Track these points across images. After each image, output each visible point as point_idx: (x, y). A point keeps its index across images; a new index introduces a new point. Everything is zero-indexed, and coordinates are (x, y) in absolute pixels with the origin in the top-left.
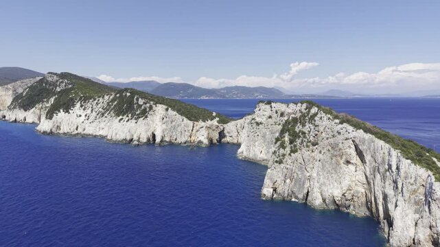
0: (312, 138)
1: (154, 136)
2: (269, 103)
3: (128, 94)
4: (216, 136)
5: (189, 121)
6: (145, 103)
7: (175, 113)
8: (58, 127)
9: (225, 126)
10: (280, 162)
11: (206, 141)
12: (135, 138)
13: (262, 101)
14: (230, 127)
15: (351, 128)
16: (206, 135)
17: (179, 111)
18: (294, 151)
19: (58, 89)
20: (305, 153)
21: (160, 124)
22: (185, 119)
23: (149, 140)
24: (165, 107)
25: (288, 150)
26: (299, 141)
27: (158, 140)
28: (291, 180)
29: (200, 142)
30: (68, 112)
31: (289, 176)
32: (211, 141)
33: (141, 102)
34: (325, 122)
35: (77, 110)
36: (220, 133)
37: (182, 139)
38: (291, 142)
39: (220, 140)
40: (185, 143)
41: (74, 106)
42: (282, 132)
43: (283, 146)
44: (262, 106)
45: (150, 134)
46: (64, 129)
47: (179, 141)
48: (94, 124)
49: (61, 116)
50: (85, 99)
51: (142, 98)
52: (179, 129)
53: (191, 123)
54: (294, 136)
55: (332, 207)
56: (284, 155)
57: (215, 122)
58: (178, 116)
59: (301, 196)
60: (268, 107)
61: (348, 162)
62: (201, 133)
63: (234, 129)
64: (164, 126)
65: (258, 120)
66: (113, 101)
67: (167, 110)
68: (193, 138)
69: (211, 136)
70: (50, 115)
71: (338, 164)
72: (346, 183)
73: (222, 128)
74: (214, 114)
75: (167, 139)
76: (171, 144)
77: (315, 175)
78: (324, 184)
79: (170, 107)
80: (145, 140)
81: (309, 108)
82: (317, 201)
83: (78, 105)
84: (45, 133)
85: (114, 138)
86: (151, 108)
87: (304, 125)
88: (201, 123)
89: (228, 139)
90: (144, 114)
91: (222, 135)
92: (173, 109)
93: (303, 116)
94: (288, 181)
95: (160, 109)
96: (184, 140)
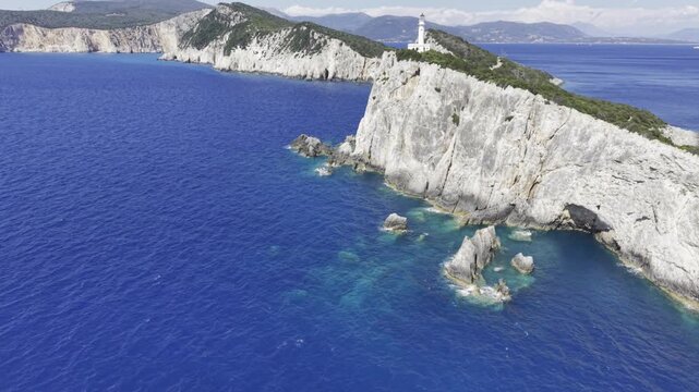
1: (327, 73)
3: (305, 28)
5: (361, 57)
6: (320, 38)
7: (348, 48)
8: (236, 65)
12: (309, 74)
17: (354, 47)
19: (233, 24)
21: (333, 60)
22: (358, 55)
23: (322, 76)
24: (339, 42)
27: (330, 76)
29: (371, 79)
30: (244, 48)
33: (316, 36)
35: (253, 46)
37: (353, 76)
40: (357, 80)
41: (250, 41)
45: (323, 70)
46: (242, 67)
47: (350, 78)
48: (271, 62)
49: (238, 52)
50: (262, 34)
51: (318, 32)
52: (352, 65)
53: (363, 59)
58: (351, 51)
62: (373, 69)
64: (337, 62)
66: (289, 36)
67: (341, 45)
68: (364, 75)
70: (228, 51)
75: (339, 76)
76: (343, 80)
79: (345, 41)
80: (318, 77)
83: (255, 41)
84: (223, 70)
85: (290, 74)
86: (325, 42)
88: (373, 59)
90: (318, 49)
92: (347, 44)
95: (334, 44)
96: (355, 77)
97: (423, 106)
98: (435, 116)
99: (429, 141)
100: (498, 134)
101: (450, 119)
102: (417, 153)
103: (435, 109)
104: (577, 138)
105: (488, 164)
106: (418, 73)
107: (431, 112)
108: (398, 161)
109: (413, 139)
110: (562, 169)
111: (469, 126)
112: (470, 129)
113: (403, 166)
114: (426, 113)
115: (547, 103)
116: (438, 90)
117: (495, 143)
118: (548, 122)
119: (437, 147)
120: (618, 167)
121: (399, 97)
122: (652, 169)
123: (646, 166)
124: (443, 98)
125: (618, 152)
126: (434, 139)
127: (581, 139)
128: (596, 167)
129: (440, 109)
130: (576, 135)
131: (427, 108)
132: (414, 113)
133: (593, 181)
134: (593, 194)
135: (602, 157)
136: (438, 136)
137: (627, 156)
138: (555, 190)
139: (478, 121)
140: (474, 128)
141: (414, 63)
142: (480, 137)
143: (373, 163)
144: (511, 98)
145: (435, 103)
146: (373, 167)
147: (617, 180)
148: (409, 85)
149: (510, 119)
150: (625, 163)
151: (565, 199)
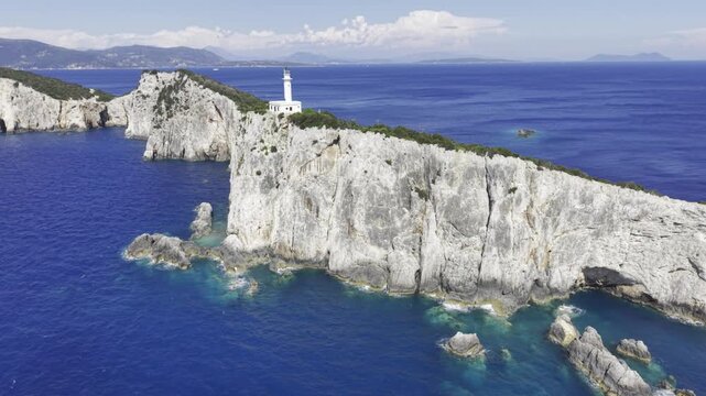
0: (183, 104)
2: (154, 72)
4: (96, 118)
5: (53, 100)
7: (30, 89)
9: (107, 104)
10: (158, 127)
11: (82, 125)
13: (146, 71)
14: (116, 106)
15: (211, 92)
16: (81, 116)
17: (35, 87)
18: (170, 116)
20: (179, 117)
21: (8, 106)
22: (47, 97)
24: (13, 82)
25: (165, 116)
26: (173, 106)
27: (10, 127)
28: (170, 142)
29: (74, 126)
31: (167, 138)
32: (90, 124)
34: (192, 87)
36: (101, 114)
37: (46, 124)
38: (168, 108)
39: (103, 123)
40: (53, 128)
42: (160, 100)
43: (160, 113)
44: (147, 76)
47: (43, 126)
52: (40, 110)
53: (56, 103)
54: (170, 102)
55: (203, 159)
56: (161, 121)
57: (93, 100)
58: (35, 93)
59: (178, 154)
60: (153, 77)
61: (211, 120)
62: (74, 114)
63: (120, 107)
64: (16, 108)
65: (144, 92)
67: (16, 85)
68: (63, 122)
69: (88, 117)
71: (204, 123)
72: (211, 137)
73: (103, 107)
74: (92, 91)
75: (24, 125)
76: (30, 131)
77: (188, 134)
78: (196, 140)
79: (21, 81)
81: (182, 76)
82: (190, 155)
87: (177, 92)
88: (72, 102)
89: (114, 121)
91: (104, 115)
92: (26, 83)
93: (177, 83)
94: (167, 143)
96: (49, 125)
97: (372, 183)
98: (392, 192)
99: (389, 220)
100: (504, 209)
101: (414, 194)
102: (375, 238)
103: (391, 185)
104: (578, 201)
105: (503, 241)
106: (337, 141)
107: (386, 188)
108: (349, 251)
109: (367, 222)
110: (571, 233)
111: (455, 201)
112: (458, 205)
113: (360, 256)
114: (380, 191)
115: (539, 169)
116: (389, 163)
117: (504, 218)
118: (544, 188)
119: (403, 227)
120: (634, 225)
121: (314, 171)
122: (675, 224)
123: (669, 223)
124: (397, 170)
125: (633, 212)
126: (396, 219)
127: (583, 202)
128: (612, 227)
129: (396, 184)
130: (575, 198)
131: (380, 185)
132: (364, 192)
133: (612, 242)
134: (614, 254)
135: (615, 217)
136: (401, 215)
137: (645, 214)
138: (570, 257)
139: (466, 195)
140: (463, 203)
141: (331, 131)
142: (475, 212)
143: (301, 257)
144: (506, 168)
145: (389, 179)
146: (302, 262)
147: (638, 238)
148: (325, 156)
149: (514, 190)
150: (643, 221)
151: (582, 262)
